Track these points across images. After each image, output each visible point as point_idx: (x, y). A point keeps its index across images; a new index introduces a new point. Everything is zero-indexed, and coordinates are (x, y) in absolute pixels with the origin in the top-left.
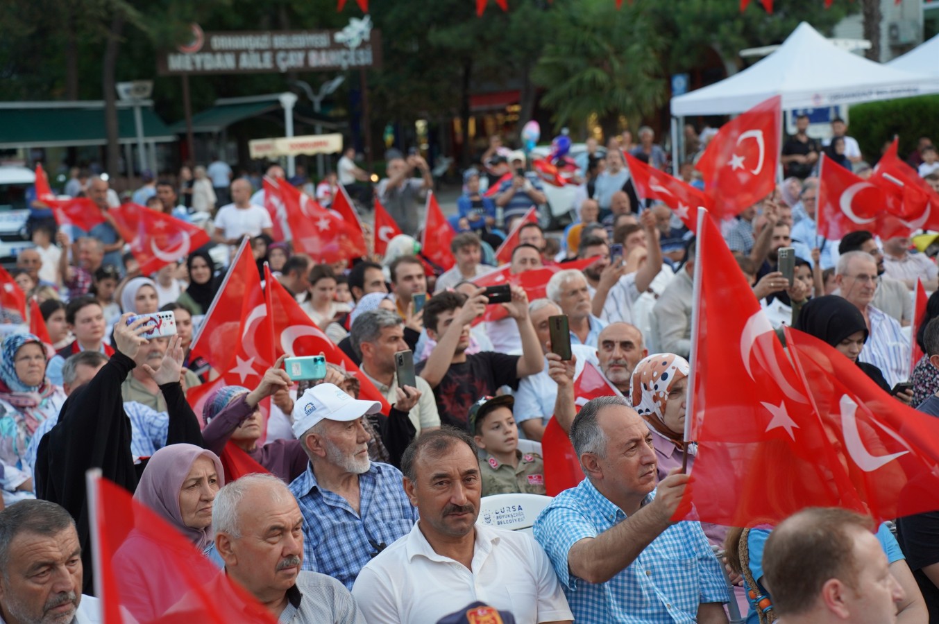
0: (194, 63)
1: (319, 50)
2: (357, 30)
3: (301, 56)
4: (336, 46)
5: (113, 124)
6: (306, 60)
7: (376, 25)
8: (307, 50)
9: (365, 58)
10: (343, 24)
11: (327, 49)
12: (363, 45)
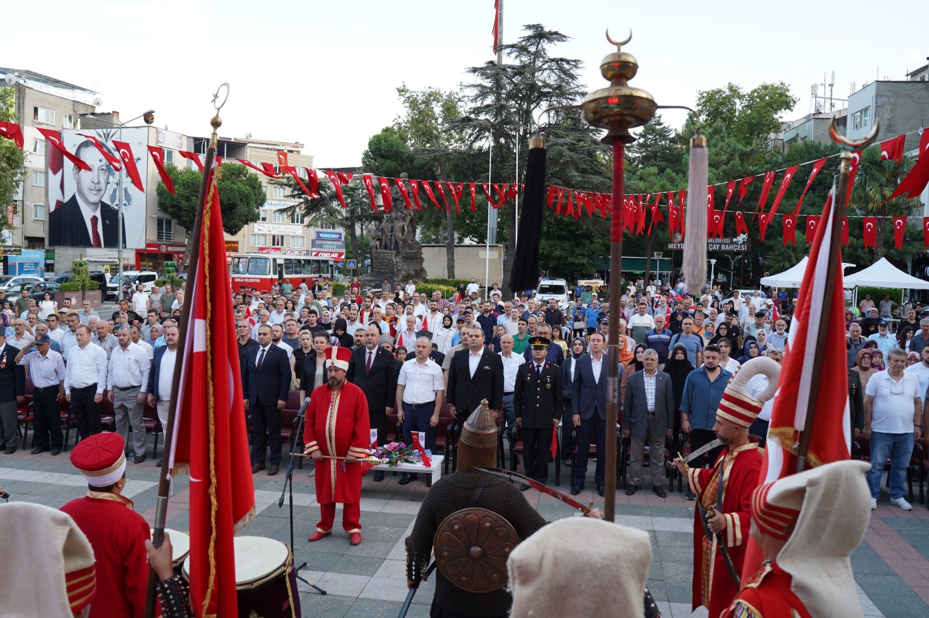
0: (677, 247)
1: (726, 244)
2: (742, 238)
3: (718, 246)
4: (733, 243)
5: (648, 265)
6: (720, 247)
7: (749, 236)
8: (721, 244)
9: (744, 248)
10: (736, 236)
11: (729, 244)
12: (744, 243)
